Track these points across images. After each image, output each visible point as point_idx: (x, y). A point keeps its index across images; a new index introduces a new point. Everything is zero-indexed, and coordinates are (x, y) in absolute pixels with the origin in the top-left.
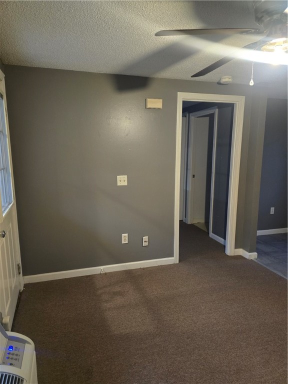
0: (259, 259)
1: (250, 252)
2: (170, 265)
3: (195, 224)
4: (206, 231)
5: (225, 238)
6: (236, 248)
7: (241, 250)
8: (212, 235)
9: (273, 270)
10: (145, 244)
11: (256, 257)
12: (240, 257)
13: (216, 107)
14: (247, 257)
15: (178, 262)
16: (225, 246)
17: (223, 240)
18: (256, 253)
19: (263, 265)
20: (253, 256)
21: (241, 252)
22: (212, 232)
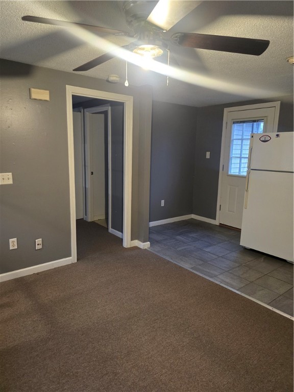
0: (151, 248)
1: (144, 242)
2: (68, 265)
3: (96, 222)
4: (106, 227)
5: (122, 232)
6: (132, 239)
7: (137, 241)
8: (111, 230)
9: (162, 256)
10: (38, 247)
11: (149, 246)
12: (136, 248)
13: (109, 104)
14: (142, 247)
15: (76, 261)
16: (122, 239)
17: (121, 233)
18: (149, 243)
19: (154, 252)
20: (146, 245)
21: (137, 243)
22: (112, 228)
